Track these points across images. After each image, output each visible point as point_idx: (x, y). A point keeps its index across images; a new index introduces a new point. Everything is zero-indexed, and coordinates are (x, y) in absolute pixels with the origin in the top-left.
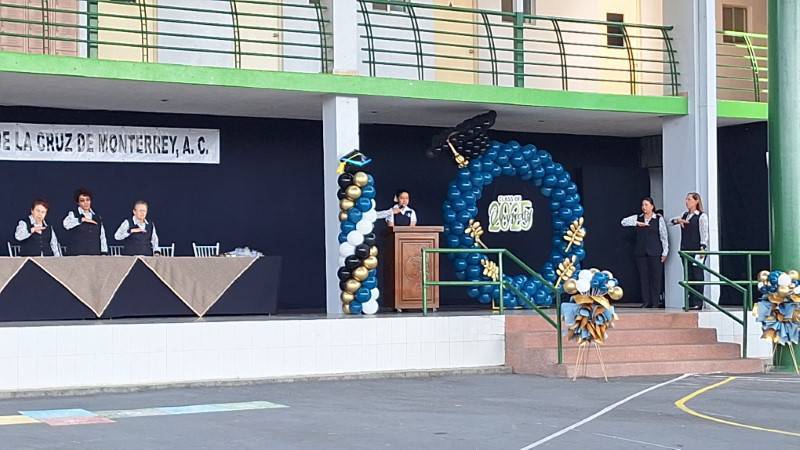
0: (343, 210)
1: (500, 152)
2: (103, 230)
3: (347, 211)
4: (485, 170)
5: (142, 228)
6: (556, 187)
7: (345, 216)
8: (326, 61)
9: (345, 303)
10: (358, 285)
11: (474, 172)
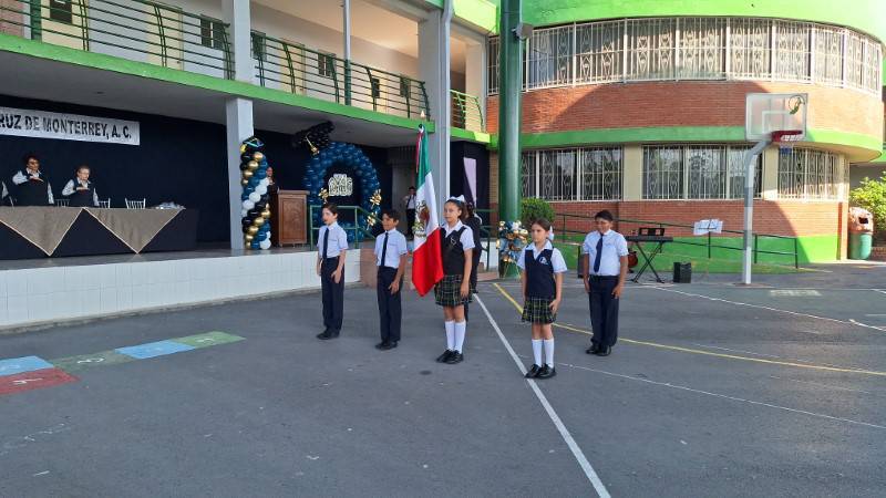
0: (245, 177)
1: (336, 146)
2: (49, 187)
3: (249, 178)
4: (328, 158)
5: (86, 186)
6: (365, 170)
7: (246, 182)
8: (230, 72)
9: (246, 241)
10: (256, 229)
11: (321, 159)
